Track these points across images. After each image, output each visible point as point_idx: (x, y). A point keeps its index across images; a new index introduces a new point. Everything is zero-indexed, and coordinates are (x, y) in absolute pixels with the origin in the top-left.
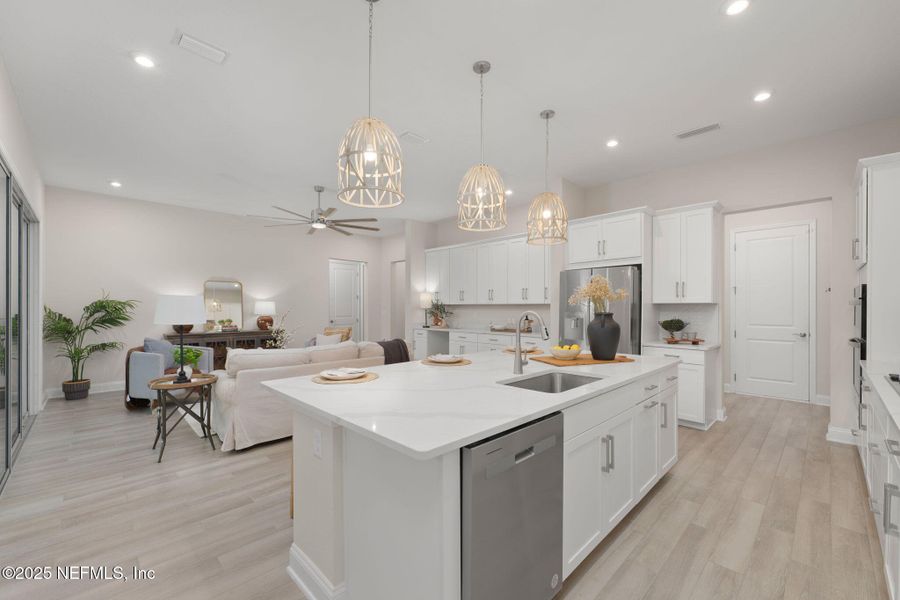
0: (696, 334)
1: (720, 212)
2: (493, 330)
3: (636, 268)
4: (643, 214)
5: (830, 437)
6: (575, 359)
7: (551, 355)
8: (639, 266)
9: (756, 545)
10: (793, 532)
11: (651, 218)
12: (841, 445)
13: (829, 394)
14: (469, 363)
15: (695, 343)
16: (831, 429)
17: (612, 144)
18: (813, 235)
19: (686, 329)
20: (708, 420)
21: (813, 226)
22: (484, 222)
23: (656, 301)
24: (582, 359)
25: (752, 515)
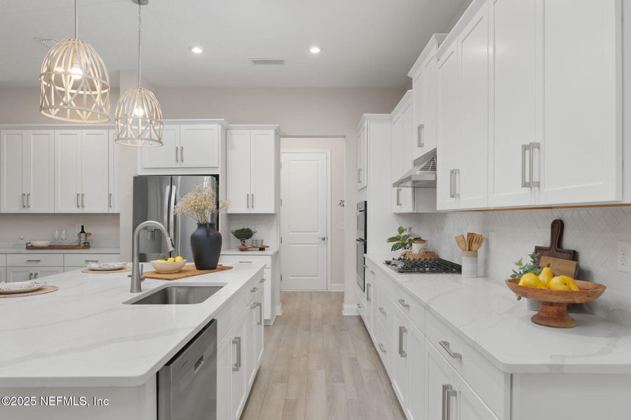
0: (262, 241)
1: (279, 135)
2: (30, 247)
3: (215, 179)
4: (220, 126)
5: (345, 313)
6: (180, 272)
7: (155, 270)
8: (217, 177)
9: (328, 397)
10: (344, 382)
11: (226, 131)
12: (351, 317)
13: (343, 282)
14: (55, 289)
15: (262, 249)
16: (345, 306)
17: (197, 50)
18: (329, 160)
19: (255, 237)
20: (273, 316)
21: (329, 154)
22: (73, 110)
23: (230, 212)
24: (185, 271)
25: (320, 379)
